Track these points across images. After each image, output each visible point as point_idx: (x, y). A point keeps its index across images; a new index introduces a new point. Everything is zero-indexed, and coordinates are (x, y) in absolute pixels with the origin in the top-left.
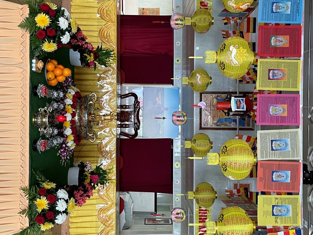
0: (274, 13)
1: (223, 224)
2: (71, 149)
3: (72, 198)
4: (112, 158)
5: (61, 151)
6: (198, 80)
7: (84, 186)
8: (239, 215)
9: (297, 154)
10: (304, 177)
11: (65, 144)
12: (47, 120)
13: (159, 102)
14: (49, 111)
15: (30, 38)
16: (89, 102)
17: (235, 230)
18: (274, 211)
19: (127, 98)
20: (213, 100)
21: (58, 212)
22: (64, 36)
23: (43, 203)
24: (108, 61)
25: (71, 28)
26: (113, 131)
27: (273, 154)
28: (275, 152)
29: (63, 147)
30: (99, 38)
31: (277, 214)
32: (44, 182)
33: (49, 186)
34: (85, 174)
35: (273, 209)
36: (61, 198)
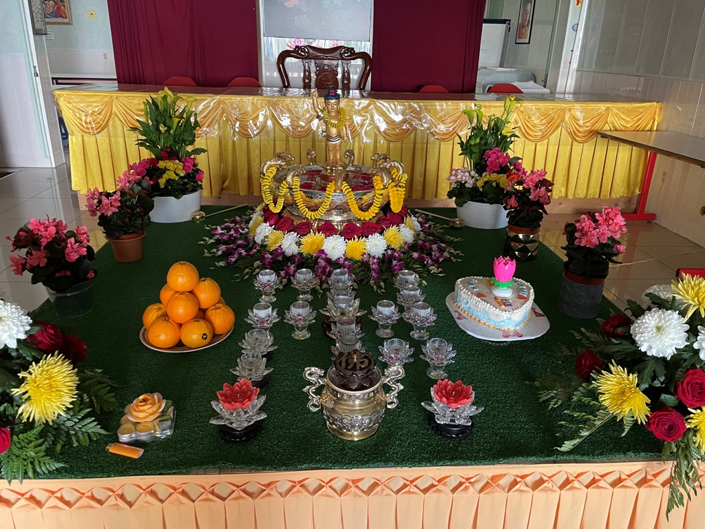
2: (419, 227)
4: (419, 109)
11: (411, 249)
26: (361, 106)
34: (483, 187)
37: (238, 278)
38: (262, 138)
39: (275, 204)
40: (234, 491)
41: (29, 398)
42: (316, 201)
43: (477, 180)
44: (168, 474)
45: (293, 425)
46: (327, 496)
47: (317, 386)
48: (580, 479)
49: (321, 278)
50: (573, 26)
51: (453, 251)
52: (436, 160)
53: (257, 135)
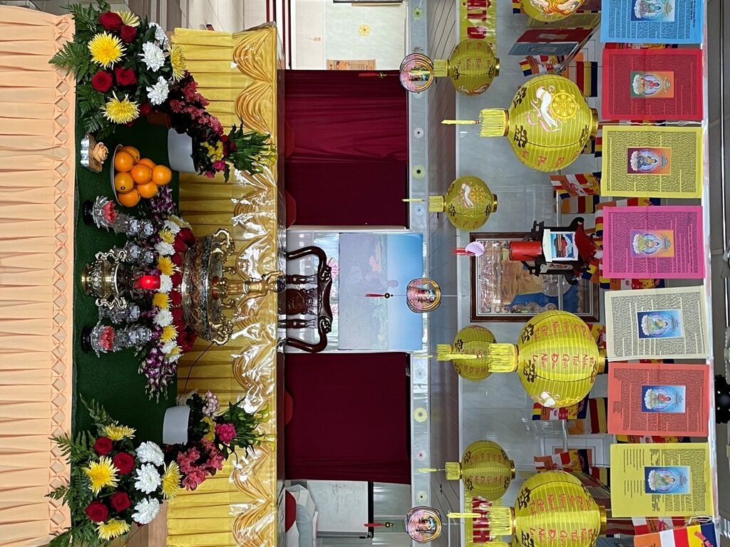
0: (639, 19)
1: (530, 511)
2: (171, 361)
3: (172, 464)
4: (267, 393)
5: (147, 363)
6: (467, 197)
7: (201, 448)
8: (565, 488)
9: (700, 346)
10: (717, 405)
11: (158, 348)
12: (115, 281)
13: (377, 268)
14: (120, 260)
15: (77, 90)
16: (214, 249)
17: (559, 524)
18: (649, 480)
19: (302, 261)
20: (501, 251)
21: (141, 495)
22: (154, 86)
23: (103, 473)
24: (257, 159)
25: (171, 68)
26: (270, 331)
27: (644, 345)
28: (647, 342)
29: (153, 354)
30: (235, 117)
31: (658, 487)
32: (106, 424)
33: (119, 433)
34: (204, 422)
35: (647, 477)
36: (147, 462)
40: (61, 209)
43: (209, 417)
46: (54, 261)
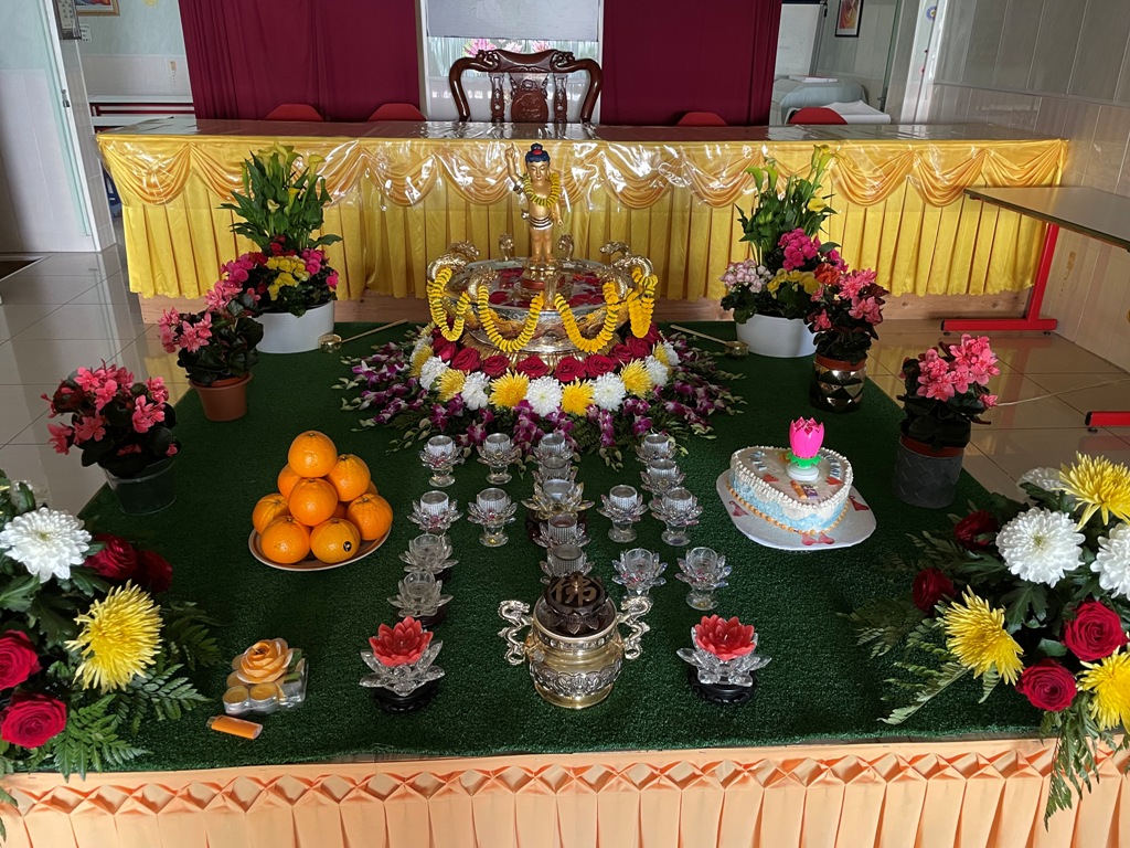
2: (676, 359)
4: (676, 156)
11: (663, 396)
12: (581, 640)
26: (585, 153)
34: (777, 292)
37: (395, 445)
38: (428, 206)
39: (451, 327)
40: (398, 786)
41: (92, 654)
42: (515, 323)
43: (768, 281)
44: (300, 763)
45: (483, 685)
46: (536, 792)
47: (520, 627)
48: (917, 764)
49: (524, 446)
50: (929, 11)
51: (729, 397)
52: (706, 237)
53: (420, 200)
